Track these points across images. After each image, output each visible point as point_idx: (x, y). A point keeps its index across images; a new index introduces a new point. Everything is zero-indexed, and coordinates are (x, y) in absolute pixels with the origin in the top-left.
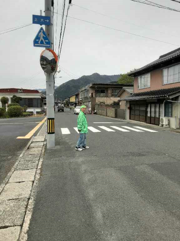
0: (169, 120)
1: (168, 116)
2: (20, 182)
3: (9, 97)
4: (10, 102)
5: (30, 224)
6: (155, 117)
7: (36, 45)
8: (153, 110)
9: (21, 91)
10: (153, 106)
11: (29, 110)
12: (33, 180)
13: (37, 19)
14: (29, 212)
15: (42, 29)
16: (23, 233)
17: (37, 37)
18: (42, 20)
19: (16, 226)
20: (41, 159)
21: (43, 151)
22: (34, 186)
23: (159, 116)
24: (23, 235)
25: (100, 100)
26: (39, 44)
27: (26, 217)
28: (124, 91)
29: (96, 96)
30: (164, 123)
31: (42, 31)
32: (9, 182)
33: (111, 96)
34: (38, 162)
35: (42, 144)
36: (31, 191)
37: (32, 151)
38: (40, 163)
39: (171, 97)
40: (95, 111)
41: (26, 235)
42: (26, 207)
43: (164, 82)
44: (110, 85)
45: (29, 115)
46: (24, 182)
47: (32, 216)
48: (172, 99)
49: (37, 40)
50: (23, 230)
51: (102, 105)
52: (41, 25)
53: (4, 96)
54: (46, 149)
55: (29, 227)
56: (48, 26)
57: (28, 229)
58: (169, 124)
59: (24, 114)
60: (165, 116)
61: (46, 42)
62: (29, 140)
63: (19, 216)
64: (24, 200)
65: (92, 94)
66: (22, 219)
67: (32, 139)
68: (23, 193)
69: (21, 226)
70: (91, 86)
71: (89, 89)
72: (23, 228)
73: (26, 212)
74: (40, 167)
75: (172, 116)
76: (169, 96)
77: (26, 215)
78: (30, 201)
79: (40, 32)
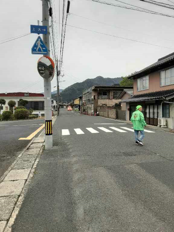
0: (167, 121)
1: (166, 117)
2: (14, 181)
3: (16, 100)
4: (17, 106)
5: (16, 219)
6: (154, 118)
7: (34, 52)
8: (151, 111)
9: (27, 94)
10: (152, 107)
11: (35, 112)
12: (26, 179)
13: (34, 29)
14: (17, 208)
15: (39, 37)
16: (8, 227)
17: (35, 46)
18: (39, 29)
19: (3, 220)
20: (37, 159)
21: (41, 151)
22: (26, 184)
23: (157, 117)
24: (8, 229)
25: (102, 102)
26: (37, 51)
27: (13, 212)
28: (125, 93)
29: (98, 99)
30: (162, 124)
31: (39, 39)
32: (4, 180)
33: (113, 98)
34: (34, 162)
35: (42, 145)
36: (23, 189)
37: (31, 152)
38: (36, 162)
39: (167, 99)
40: (98, 113)
41: (10, 229)
42: (16, 204)
43: (162, 84)
44: (111, 87)
45: (34, 117)
46: (18, 180)
47: (19, 212)
48: (170, 100)
49: (35, 48)
50: (8, 224)
51: (104, 106)
52: (39, 34)
53: (11, 100)
54: (44, 149)
55: (14, 222)
56: (46, 34)
57: (13, 223)
58: (167, 125)
59: (30, 116)
60: (163, 116)
61: (43, 50)
62: (30, 141)
63: (7, 211)
64: (14, 197)
65: (94, 96)
66: (10, 214)
67: (32, 141)
68: (15, 190)
69: (8, 220)
70: (93, 89)
71: (91, 91)
72: (9, 222)
73: (14, 208)
74: (35, 166)
75: (169, 117)
76: (165, 98)
77: (14, 211)
78: (20, 198)
79: (37, 40)
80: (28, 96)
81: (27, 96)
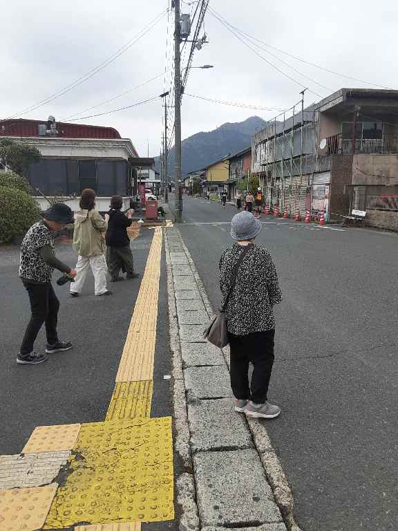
9: (49, 128)
25: (369, 166)
65: (331, 141)
71: (317, 119)
80: (52, 135)
81: (47, 135)
